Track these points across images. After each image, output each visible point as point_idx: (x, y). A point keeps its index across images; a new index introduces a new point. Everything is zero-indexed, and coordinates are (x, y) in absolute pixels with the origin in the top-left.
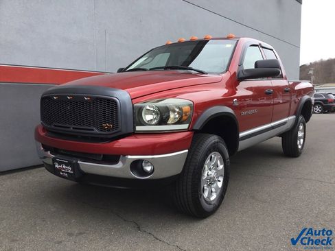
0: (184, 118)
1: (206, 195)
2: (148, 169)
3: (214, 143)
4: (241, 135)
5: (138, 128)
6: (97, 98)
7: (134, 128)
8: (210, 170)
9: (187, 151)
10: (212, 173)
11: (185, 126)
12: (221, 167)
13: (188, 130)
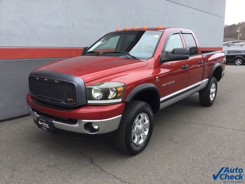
0: (119, 95)
1: (136, 141)
2: (96, 127)
3: (141, 108)
4: (162, 99)
5: (89, 102)
6: (63, 82)
7: (87, 102)
8: (139, 124)
9: (121, 115)
10: (140, 127)
11: (120, 100)
12: (147, 122)
13: (122, 102)
